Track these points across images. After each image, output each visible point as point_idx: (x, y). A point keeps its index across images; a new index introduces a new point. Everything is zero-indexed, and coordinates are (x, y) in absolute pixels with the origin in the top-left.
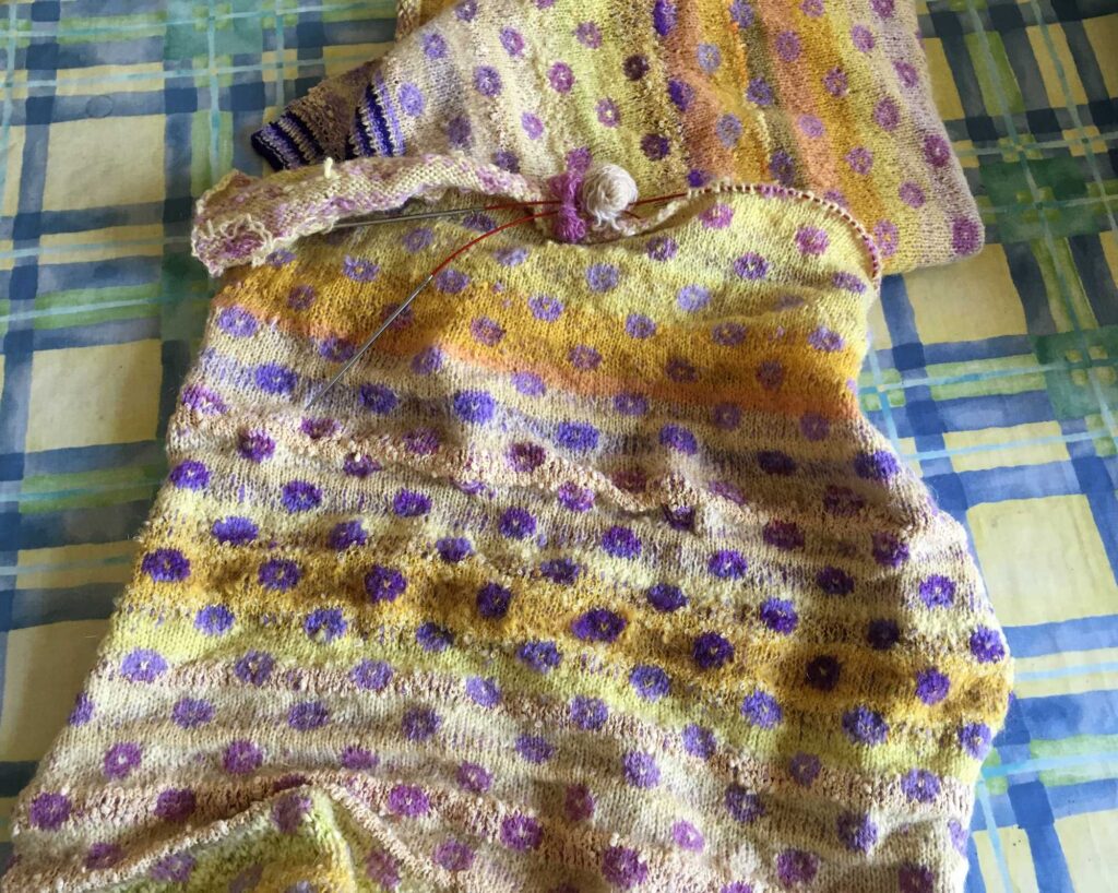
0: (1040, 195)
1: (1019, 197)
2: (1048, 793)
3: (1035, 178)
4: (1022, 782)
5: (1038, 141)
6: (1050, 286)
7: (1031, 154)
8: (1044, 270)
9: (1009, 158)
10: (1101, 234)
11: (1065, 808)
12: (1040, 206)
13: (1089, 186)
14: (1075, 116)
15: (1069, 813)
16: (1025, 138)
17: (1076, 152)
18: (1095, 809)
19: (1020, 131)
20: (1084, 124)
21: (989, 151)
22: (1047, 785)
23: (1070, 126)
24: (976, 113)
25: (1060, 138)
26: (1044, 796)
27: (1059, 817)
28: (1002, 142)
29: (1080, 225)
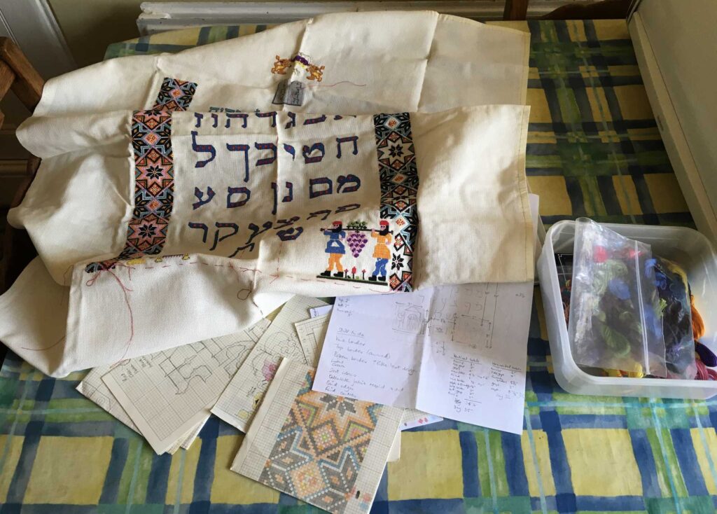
0: (585, 157)
1: (575, 158)
2: (560, 417)
3: (583, 150)
4: (547, 410)
5: (586, 135)
6: (586, 196)
7: (582, 140)
8: (583, 189)
9: (571, 140)
10: (613, 177)
11: (568, 425)
12: (584, 162)
13: (609, 155)
14: (605, 125)
15: (569, 428)
16: (580, 133)
17: (605, 140)
18: (583, 427)
19: (579, 130)
20: (610, 129)
21: (563, 137)
22: (560, 413)
23: (603, 130)
24: (558, 121)
25: (598, 134)
26: (558, 419)
27: (564, 429)
28: (569, 134)
29: (602, 172)
